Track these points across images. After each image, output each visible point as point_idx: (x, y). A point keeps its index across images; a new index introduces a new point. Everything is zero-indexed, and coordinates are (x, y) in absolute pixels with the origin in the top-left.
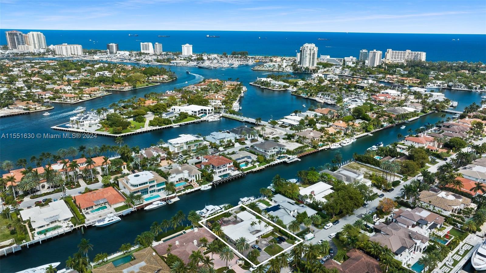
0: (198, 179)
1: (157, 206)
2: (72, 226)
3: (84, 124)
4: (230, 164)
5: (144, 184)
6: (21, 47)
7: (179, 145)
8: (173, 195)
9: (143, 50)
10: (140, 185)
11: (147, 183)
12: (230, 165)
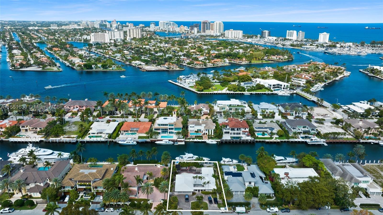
0: (210, 133)
1: (165, 143)
2: (107, 139)
3: (185, 82)
4: (245, 129)
5: (165, 125)
6: (208, 31)
7: (222, 106)
8: (183, 140)
9: (288, 36)
10: (162, 125)
11: (167, 125)
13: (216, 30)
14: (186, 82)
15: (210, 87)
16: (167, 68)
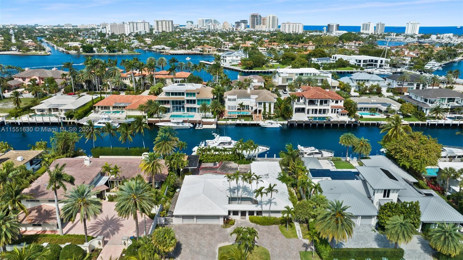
0: (267, 110)
1: (176, 125)
2: (64, 118)
4: (337, 102)
5: (180, 94)
6: (258, 26)
7: (287, 75)
8: (213, 120)
9: (363, 29)
10: (173, 94)
11: (183, 94)
12: (337, 105)
13: (269, 25)
14: (227, 61)
15: (264, 64)
16: (200, 51)
